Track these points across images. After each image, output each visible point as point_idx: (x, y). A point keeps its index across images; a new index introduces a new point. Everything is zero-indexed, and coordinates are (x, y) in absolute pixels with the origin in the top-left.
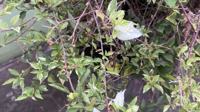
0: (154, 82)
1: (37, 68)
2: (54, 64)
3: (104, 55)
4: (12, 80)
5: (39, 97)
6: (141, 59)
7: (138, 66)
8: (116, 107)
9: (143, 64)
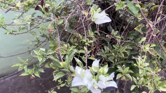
0: (125, 72)
1: (38, 54)
2: (51, 51)
3: (87, 42)
4: (18, 65)
5: (38, 75)
6: (116, 57)
7: (113, 62)
8: (93, 71)
9: (117, 60)
